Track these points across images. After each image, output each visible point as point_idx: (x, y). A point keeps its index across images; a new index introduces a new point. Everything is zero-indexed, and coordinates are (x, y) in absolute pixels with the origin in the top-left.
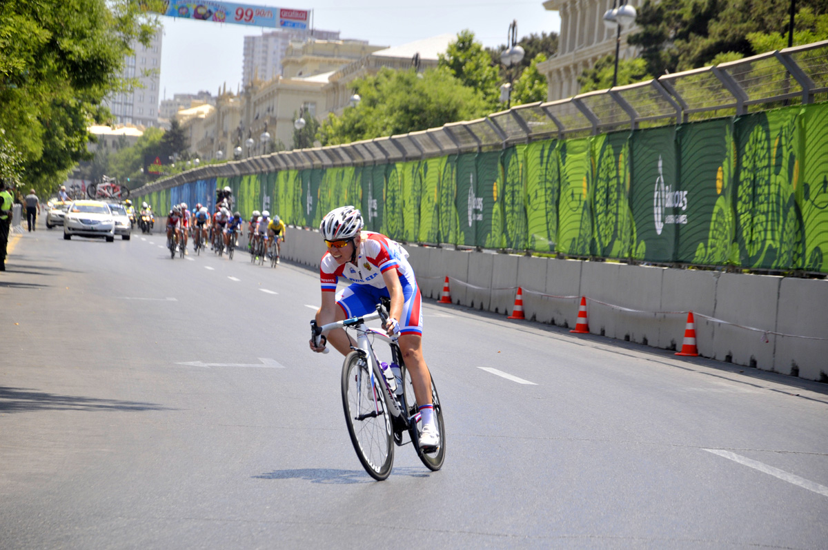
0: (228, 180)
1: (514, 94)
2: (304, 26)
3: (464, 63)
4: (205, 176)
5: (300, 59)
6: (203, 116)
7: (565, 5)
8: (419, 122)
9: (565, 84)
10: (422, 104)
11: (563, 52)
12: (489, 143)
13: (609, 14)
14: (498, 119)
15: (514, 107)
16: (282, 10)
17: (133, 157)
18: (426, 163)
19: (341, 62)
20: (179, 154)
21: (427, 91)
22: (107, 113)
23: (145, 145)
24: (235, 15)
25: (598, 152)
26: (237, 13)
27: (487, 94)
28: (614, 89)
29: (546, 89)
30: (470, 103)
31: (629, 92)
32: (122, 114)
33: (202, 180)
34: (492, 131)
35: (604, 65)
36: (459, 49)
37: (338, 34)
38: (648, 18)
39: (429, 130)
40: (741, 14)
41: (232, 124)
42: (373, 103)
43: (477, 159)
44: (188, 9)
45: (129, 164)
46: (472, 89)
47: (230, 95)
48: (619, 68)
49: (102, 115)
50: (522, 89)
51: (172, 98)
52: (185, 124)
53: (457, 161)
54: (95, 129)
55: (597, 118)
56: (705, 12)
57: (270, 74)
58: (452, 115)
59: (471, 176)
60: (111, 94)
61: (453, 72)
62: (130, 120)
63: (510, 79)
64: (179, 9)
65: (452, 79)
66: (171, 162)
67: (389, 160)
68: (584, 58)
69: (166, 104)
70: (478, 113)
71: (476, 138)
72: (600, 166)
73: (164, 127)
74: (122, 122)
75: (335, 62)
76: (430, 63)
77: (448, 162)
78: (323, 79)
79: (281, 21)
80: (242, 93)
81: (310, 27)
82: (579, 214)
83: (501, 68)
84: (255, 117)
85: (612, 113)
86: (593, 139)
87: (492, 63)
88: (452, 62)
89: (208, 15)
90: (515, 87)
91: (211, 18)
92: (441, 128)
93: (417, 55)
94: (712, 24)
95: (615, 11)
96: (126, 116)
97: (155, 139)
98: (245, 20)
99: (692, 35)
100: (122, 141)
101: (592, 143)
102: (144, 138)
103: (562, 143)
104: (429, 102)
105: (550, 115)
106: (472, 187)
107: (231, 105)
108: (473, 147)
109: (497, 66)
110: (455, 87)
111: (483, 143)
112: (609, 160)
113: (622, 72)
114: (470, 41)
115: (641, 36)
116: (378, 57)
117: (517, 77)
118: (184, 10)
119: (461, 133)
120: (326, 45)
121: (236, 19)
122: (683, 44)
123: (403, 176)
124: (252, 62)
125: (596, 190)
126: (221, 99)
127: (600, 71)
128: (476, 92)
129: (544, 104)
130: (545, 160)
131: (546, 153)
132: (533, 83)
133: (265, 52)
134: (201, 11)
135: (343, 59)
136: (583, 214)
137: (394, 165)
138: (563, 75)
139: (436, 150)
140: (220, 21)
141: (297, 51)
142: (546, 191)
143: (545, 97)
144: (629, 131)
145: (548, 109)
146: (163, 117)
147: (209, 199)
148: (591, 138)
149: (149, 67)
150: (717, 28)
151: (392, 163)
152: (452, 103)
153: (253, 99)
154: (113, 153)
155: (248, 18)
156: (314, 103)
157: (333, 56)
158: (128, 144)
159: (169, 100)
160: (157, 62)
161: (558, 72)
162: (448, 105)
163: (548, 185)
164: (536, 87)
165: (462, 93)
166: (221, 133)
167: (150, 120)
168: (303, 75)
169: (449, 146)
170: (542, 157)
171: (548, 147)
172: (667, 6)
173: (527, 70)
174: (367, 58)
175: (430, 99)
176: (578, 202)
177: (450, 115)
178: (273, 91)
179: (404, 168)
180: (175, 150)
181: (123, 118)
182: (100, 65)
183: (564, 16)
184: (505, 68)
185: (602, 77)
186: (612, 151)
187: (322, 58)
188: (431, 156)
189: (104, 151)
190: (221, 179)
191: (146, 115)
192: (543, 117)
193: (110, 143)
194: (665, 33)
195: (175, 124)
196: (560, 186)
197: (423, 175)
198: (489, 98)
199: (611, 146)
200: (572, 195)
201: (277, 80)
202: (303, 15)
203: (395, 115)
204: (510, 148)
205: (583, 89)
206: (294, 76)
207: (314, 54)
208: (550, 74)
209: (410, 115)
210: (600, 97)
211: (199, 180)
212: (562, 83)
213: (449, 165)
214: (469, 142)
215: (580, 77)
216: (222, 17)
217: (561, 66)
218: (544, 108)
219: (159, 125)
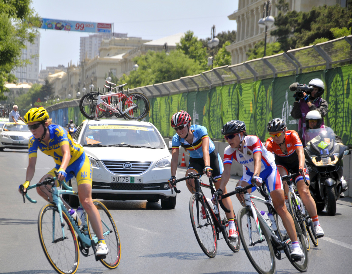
0: (74, 109)
1: (215, 62)
2: (110, 31)
3: (189, 48)
4: (63, 107)
5: (108, 48)
6: (61, 77)
7: (239, 17)
8: (168, 77)
9: (240, 56)
10: (169, 68)
11: (239, 40)
12: (203, 86)
13: (261, 21)
14: (207, 75)
15: (214, 68)
16: (99, 24)
17: (26, 99)
18: (172, 97)
19: (128, 49)
20: (50, 96)
21: (171, 61)
22: (13, 77)
23: (33, 92)
24: (76, 27)
25: (257, 89)
26: (76, 26)
27: (201, 62)
28: (265, 57)
29: (230, 59)
30: (193, 67)
31: (272, 59)
32: (21, 78)
33: (61, 109)
34: (204, 81)
35: (259, 46)
36: (187, 40)
37: (127, 34)
38: (281, 22)
39: (173, 81)
40: (327, 19)
41: (75, 81)
42: (144, 68)
43: (197, 95)
44: (52, 25)
45: (25, 102)
46: (194, 60)
47: (74, 66)
48: (267, 48)
49: (11, 78)
50: (219, 59)
51: (45, 69)
52: (52, 81)
53: (187, 96)
54: (8, 86)
55: (256, 72)
56: (309, 18)
57: (94, 56)
58: (184, 73)
59: (194, 103)
60: (15, 67)
61: (184, 52)
62: (25, 80)
63: (212, 54)
64: (48, 25)
65: (184, 55)
66: (46, 100)
67: (153, 96)
68: (249, 43)
69: (43, 72)
70: (197, 72)
71: (196, 84)
72: (258, 96)
73: (42, 83)
74: (21, 81)
75: (125, 49)
76: (172, 48)
77: (183, 96)
78: (120, 57)
79: (98, 29)
80: (80, 65)
81: (113, 32)
82: (249, 120)
83: (207, 49)
84: (87, 76)
85: (264, 70)
86: (254, 83)
87: (203, 46)
88: (183, 47)
89: (62, 27)
90: (215, 58)
91: (64, 29)
92: (179, 80)
93: (166, 44)
94: (312, 24)
95: (264, 19)
96: (23, 79)
97: (37, 90)
98: (80, 29)
99: (303, 30)
100: (21, 91)
101: (254, 85)
102: (32, 89)
103: (239, 85)
104: (173, 67)
105: (233, 72)
106: (194, 109)
107: (74, 71)
108: (195, 89)
109: (205, 48)
110: (185, 59)
111: (200, 86)
112: (263, 93)
113: (268, 49)
114: (192, 36)
115: (277, 31)
116: (146, 45)
117: (216, 53)
118: (50, 25)
119: (189, 82)
120: (121, 40)
121: (76, 29)
122: (298, 35)
123: (160, 104)
124: (84, 50)
125: (257, 108)
126: (69, 69)
127: (257, 49)
128: (195, 61)
129: (230, 66)
130: (231, 94)
131: (231, 90)
132: (224, 56)
133: (91, 45)
134: (59, 25)
135: (129, 47)
136: (251, 120)
137: (156, 98)
138: (239, 52)
139: (177, 91)
140: (68, 30)
141: (107, 43)
142: (232, 109)
143: (230, 63)
144: (272, 78)
145: (232, 68)
146: (41, 78)
147: (64, 118)
148: (254, 82)
149: (34, 54)
150: (315, 26)
151: (155, 98)
152: (184, 67)
153: (85, 68)
154: (17, 97)
155: (82, 28)
156: (115, 69)
157: (124, 46)
158: (24, 92)
159: (44, 70)
160: (37, 51)
161: (236, 50)
162: (182, 68)
163: (233, 106)
164: (226, 58)
165: (189, 62)
166: (70, 86)
167: (35, 80)
168: (110, 55)
169: (183, 89)
170: (229, 92)
171: (232, 87)
172: (290, 16)
173: (221, 49)
174: (141, 46)
175: (173, 65)
176: (248, 115)
177: (183, 73)
178: (95, 64)
179: (161, 100)
180: (47, 95)
181: (22, 80)
182: (9, 53)
183: (239, 22)
184: (210, 49)
185: (259, 52)
186: (264, 89)
187: (119, 47)
188: (175, 94)
189: (12, 96)
190: (71, 108)
191: (33, 78)
192: (230, 73)
193: (15, 92)
194: (289, 29)
195: (47, 82)
196: (239, 107)
197: (170, 103)
198: (202, 64)
199: (263, 86)
200: (245, 111)
201: (97, 58)
202: (109, 26)
203: (156, 74)
204: (213, 89)
205: (249, 58)
206: (105, 56)
207: (115, 45)
208: (232, 51)
209: (163, 73)
210: (258, 62)
211: (59, 109)
212: (238, 56)
213: (183, 98)
214: (193, 86)
215: (247, 52)
216: (69, 28)
217: (238, 47)
218: (230, 68)
219: (39, 82)
